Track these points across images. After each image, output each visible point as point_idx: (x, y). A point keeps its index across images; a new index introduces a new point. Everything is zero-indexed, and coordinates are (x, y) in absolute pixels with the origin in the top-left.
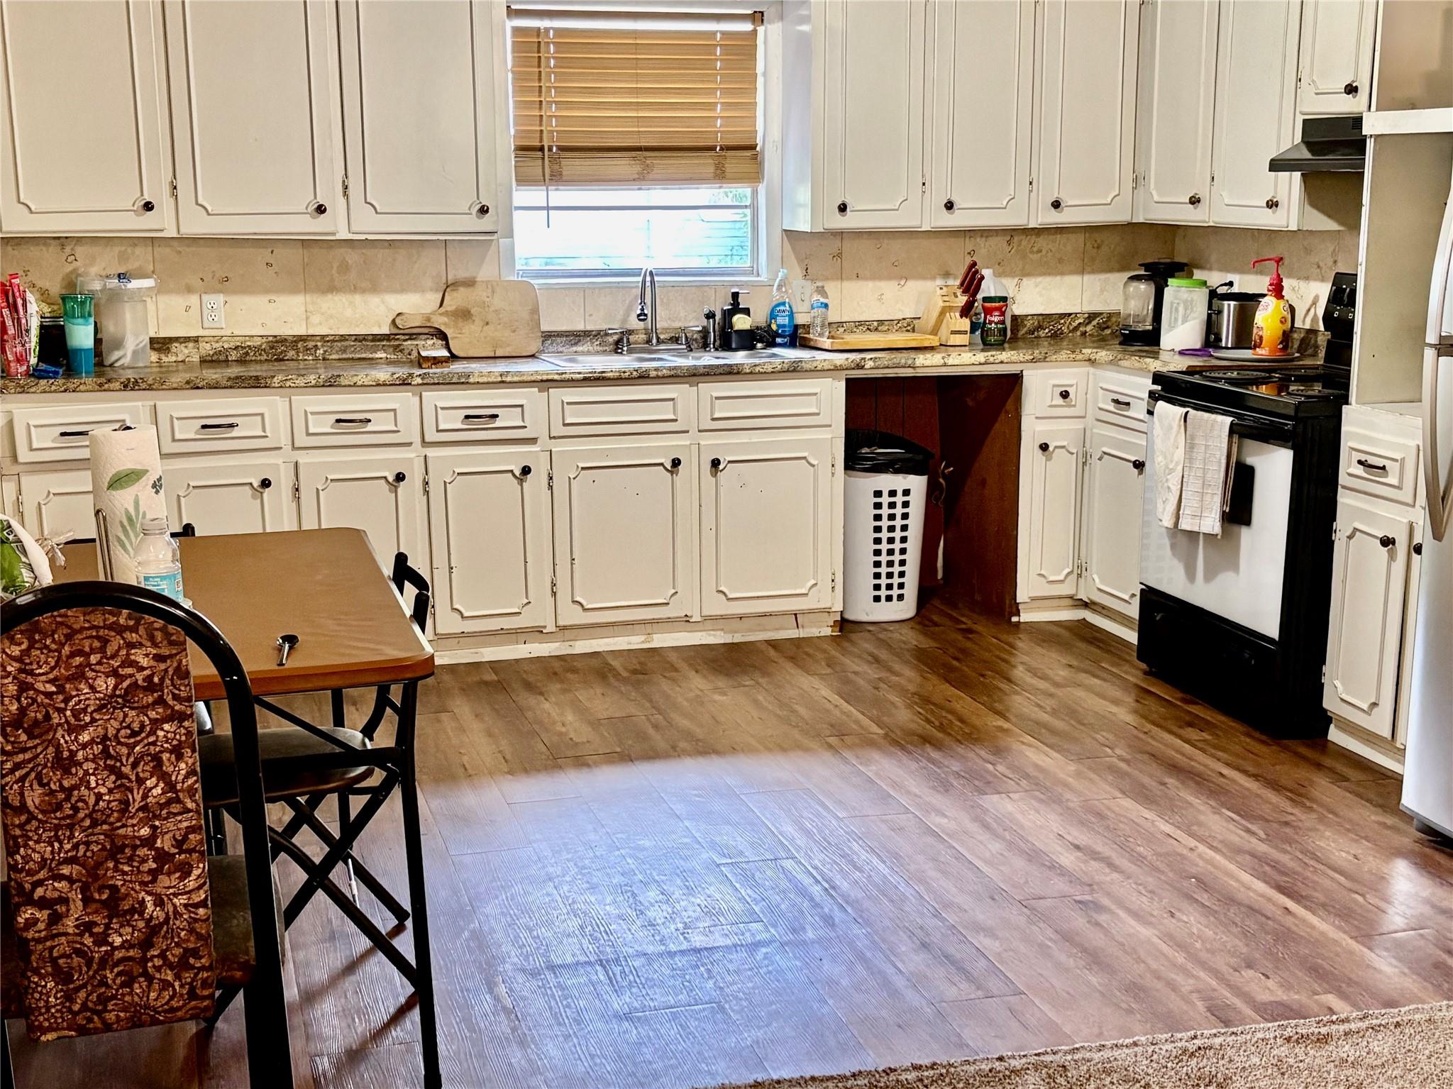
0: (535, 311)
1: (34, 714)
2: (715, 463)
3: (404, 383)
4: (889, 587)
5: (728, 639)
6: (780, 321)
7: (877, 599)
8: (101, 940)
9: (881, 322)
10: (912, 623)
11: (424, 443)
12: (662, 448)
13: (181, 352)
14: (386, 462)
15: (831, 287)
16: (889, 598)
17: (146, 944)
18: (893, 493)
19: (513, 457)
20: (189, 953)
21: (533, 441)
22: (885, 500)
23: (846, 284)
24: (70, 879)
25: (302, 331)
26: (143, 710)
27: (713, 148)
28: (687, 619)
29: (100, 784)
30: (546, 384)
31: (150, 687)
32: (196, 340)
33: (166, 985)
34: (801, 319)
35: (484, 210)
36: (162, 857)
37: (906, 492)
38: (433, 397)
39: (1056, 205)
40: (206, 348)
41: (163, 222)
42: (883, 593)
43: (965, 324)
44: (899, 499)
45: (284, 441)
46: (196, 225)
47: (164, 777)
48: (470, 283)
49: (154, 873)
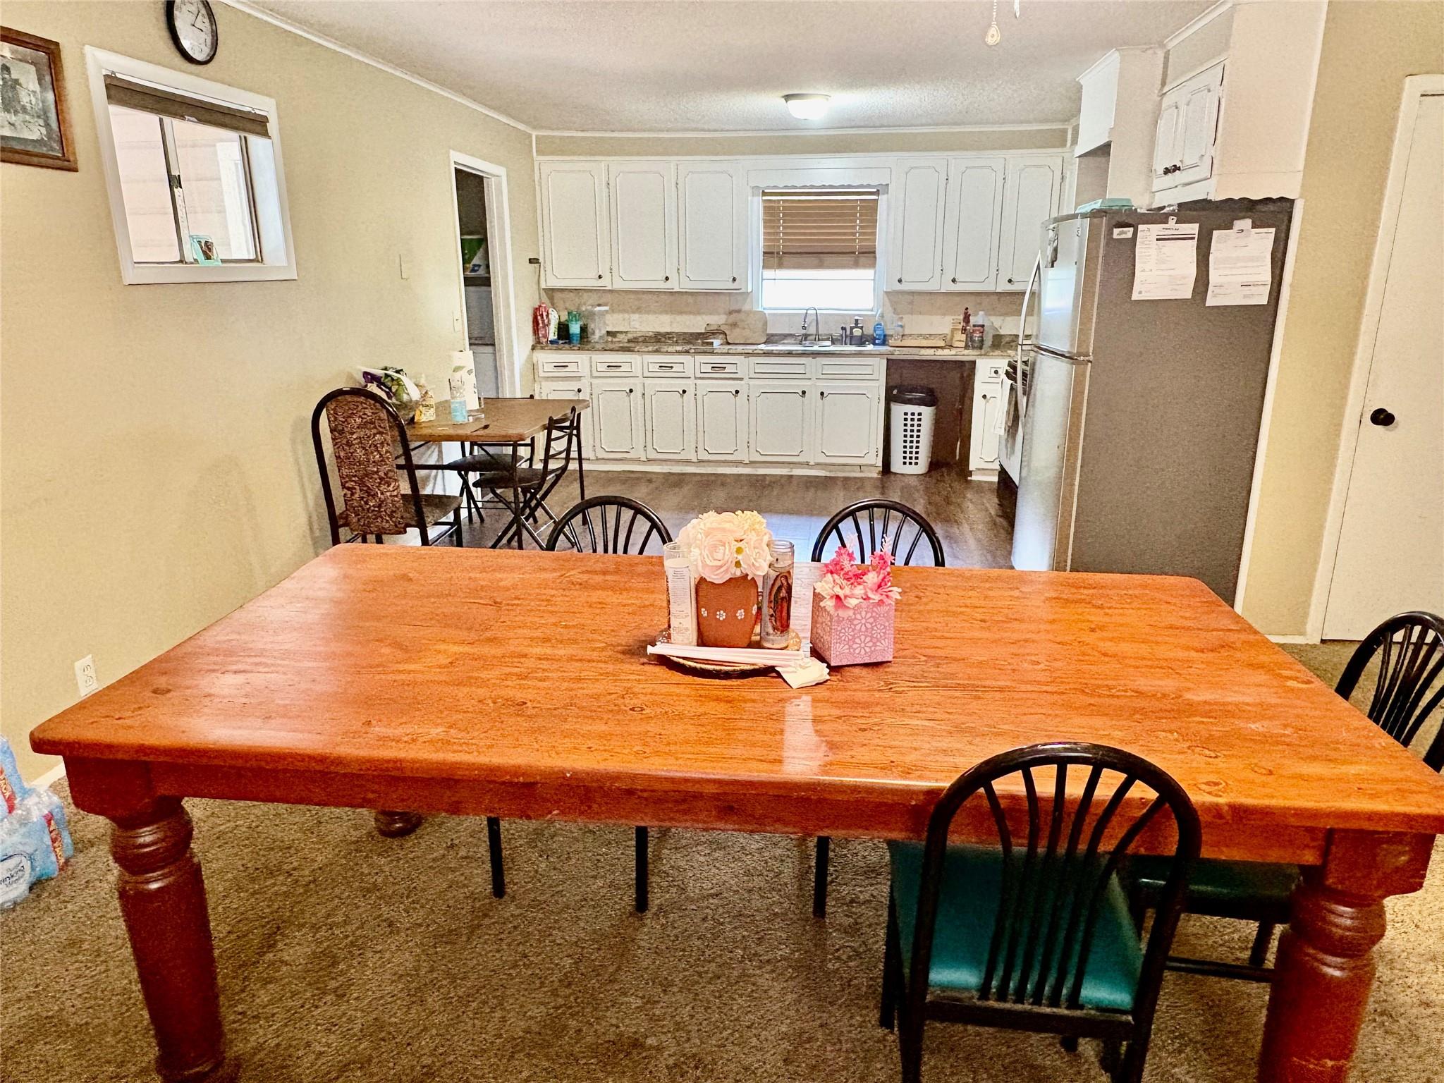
0: (765, 324)
1: (340, 428)
2: (822, 394)
3: (687, 352)
4: (911, 458)
5: (828, 474)
6: (878, 332)
7: (905, 463)
8: (366, 503)
9: (930, 335)
10: (923, 478)
11: (696, 378)
12: (799, 385)
13: (620, 337)
14: (679, 385)
15: (907, 318)
16: (910, 463)
17: (380, 506)
18: (913, 414)
19: (732, 386)
20: (393, 512)
21: (741, 379)
22: (909, 417)
23: (915, 317)
24: (355, 482)
25: (669, 330)
26: (370, 429)
27: (854, 253)
28: (807, 463)
29: (360, 453)
30: (747, 355)
31: (372, 423)
32: (626, 332)
33: (387, 521)
34: (888, 332)
35: (734, 280)
36: (381, 479)
37: (920, 414)
38: (700, 358)
39: (1010, 281)
40: (630, 336)
41: (606, 283)
42: (908, 461)
43: (963, 337)
44: (916, 417)
45: (640, 374)
46: (619, 285)
47: (379, 452)
48: (739, 311)
49: (380, 483)
